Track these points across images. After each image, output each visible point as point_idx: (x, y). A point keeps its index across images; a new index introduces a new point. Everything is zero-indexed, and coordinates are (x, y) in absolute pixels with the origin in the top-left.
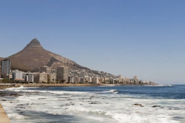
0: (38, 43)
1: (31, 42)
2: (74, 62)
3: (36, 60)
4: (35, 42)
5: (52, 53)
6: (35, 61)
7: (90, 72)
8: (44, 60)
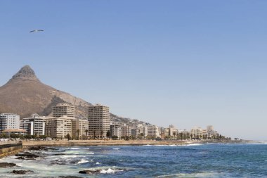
0: (32, 73)
1: (20, 72)
2: (90, 104)
3: (28, 100)
4: (26, 71)
5: (55, 90)
6: (26, 102)
7: (117, 120)
8: (42, 101)
